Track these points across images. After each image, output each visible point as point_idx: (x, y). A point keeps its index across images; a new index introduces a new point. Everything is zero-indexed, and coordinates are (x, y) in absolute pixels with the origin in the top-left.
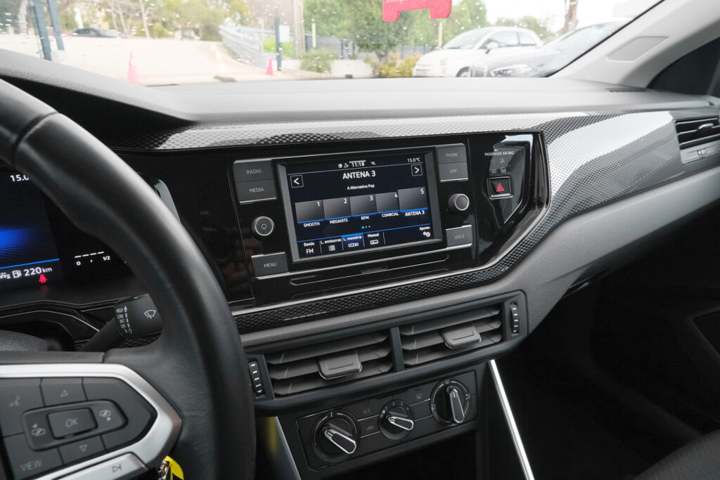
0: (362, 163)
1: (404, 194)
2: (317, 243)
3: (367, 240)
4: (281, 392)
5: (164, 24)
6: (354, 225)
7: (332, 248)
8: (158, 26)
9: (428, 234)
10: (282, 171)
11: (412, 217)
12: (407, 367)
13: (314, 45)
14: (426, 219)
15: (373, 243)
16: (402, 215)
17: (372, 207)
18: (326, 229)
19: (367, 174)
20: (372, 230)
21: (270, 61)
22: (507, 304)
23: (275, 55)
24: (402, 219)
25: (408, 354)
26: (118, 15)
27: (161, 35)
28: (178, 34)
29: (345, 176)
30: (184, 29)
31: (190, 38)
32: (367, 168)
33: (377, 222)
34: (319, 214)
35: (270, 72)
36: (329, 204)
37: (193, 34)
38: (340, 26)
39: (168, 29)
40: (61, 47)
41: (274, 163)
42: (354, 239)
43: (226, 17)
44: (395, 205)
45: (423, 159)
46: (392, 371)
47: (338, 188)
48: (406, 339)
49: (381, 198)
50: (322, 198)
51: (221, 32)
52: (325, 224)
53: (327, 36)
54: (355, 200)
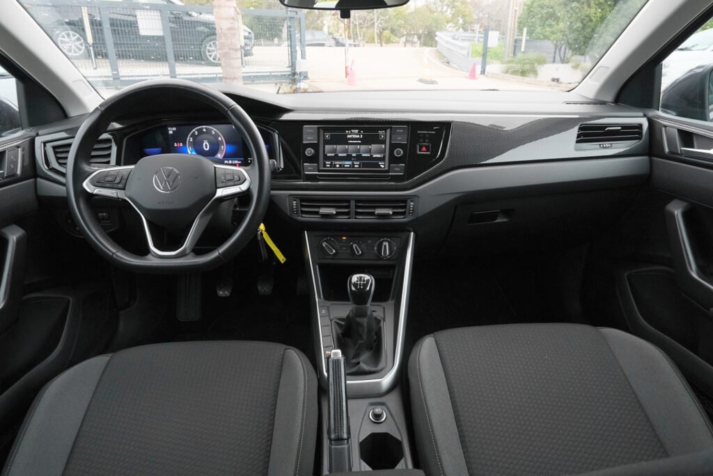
0: (357, 131)
1: (374, 147)
2: (332, 163)
3: (353, 165)
4: (304, 216)
5: (393, 31)
6: (349, 158)
7: (338, 166)
8: (387, 33)
9: (383, 166)
10: (321, 131)
11: (376, 157)
12: (356, 218)
13: (523, 50)
14: (383, 159)
15: (356, 166)
16: (371, 156)
17: (358, 151)
18: (336, 158)
19: (358, 136)
20: (357, 160)
21: (475, 65)
22: (409, 201)
23: (480, 59)
24: (371, 158)
25: (357, 213)
26: (356, 25)
27: (388, 41)
28: (403, 39)
29: (348, 136)
30: (409, 35)
31: (413, 43)
32: (359, 133)
33: (359, 158)
34: (334, 151)
35: (472, 76)
36: (339, 147)
37: (416, 39)
38: (555, 28)
39: (395, 35)
40: (303, 56)
41: (319, 128)
42: (347, 164)
43: (448, 22)
44: (369, 151)
45: (386, 132)
46: (349, 218)
47: (344, 141)
48: (357, 207)
49: (363, 147)
50: (336, 144)
51: (437, 38)
52: (336, 155)
53: (541, 39)
54: (351, 147)
